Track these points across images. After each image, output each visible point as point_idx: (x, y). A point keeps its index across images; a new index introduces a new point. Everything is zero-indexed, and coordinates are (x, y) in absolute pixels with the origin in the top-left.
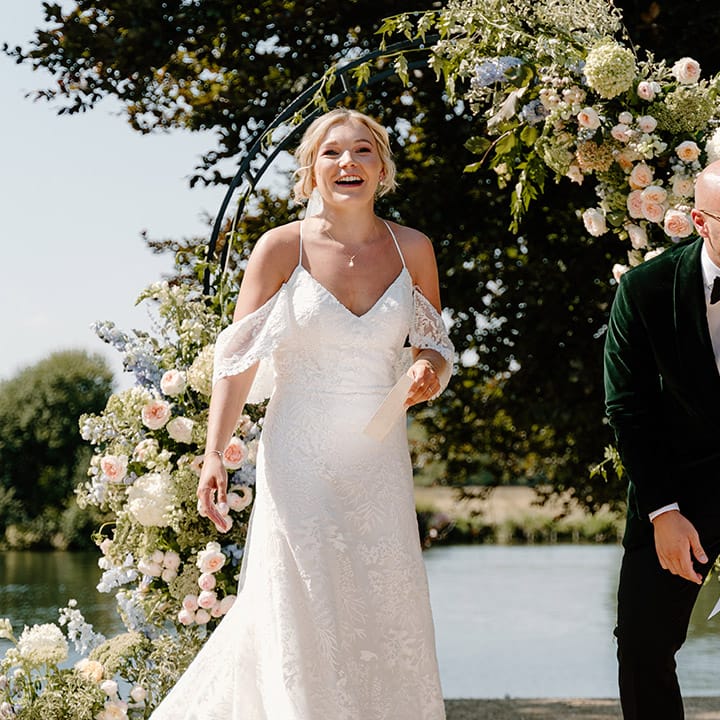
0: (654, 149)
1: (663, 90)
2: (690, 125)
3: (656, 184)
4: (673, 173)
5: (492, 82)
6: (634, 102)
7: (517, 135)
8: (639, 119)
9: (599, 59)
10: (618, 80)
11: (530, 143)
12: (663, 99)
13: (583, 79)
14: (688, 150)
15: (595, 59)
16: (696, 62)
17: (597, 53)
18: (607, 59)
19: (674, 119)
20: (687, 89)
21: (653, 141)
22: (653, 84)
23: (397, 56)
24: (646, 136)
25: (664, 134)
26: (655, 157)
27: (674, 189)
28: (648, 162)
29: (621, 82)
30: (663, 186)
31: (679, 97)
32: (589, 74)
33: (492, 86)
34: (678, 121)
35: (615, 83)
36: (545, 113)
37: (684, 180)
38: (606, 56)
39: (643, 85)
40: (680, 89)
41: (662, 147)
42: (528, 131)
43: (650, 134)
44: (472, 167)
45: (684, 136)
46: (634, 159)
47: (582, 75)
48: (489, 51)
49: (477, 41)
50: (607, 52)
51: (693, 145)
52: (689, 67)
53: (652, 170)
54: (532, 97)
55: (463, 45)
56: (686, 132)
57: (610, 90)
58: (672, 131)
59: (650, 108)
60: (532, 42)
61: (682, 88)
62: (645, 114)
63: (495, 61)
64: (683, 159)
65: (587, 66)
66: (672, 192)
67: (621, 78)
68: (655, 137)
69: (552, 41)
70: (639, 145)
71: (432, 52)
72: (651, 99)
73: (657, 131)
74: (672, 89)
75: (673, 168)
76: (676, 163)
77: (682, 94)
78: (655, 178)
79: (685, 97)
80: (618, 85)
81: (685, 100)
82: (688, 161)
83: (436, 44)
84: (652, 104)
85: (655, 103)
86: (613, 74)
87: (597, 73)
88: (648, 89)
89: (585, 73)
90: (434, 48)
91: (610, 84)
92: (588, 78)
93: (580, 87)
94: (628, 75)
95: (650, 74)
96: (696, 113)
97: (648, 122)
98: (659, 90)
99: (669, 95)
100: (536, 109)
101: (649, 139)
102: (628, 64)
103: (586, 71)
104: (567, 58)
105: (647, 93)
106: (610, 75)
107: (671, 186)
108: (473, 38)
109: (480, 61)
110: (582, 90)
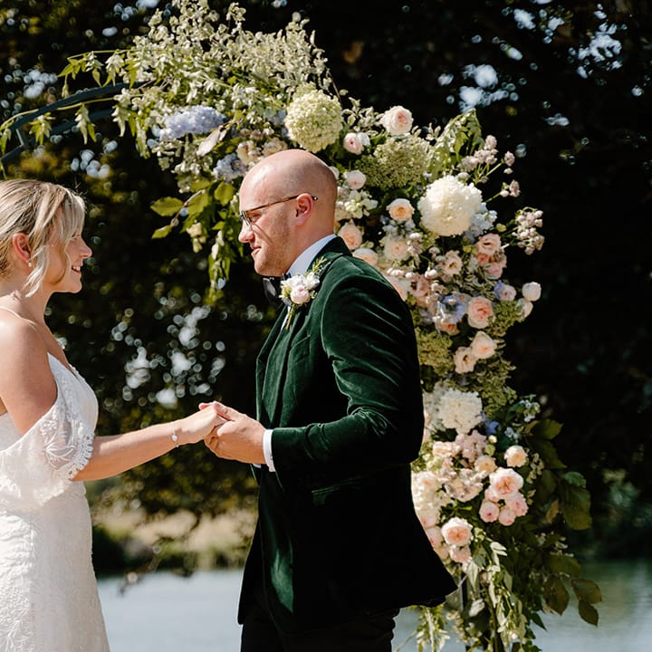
0: (364, 207)
1: (372, 142)
2: (403, 180)
3: (365, 247)
4: (384, 234)
5: (183, 135)
6: (341, 156)
7: (211, 192)
8: (345, 175)
9: (302, 109)
10: (324, 132)
11: (225, 202)
12: (373, 151)
13: (284, 130)
14: (401, 209)
15: (298, 110)
16: (408, 111)
17: (299, 103)
18: (311, 109)
19: (385, 174)
20: (398, 140)
21: (362, 199)
22: (360, 135)
23: (78, 108)
24: (354, 193)
25: (373, 191)
26: (364, 216)
27: (385, 251)
28: (357, 222)
29: (326, 134)
30: (373, 249)
31: (389, 150)
32: (292, 126)
33: (183, 139)
34: (389, 175)
35: (320, 135)
36: (242, 168)
37: (396, 241)
38: (310, 105)
39: (350, 136)
40: (390, 141)
41: (372, 204)
42: (223, 189)
43: (359, 191)
44: (161, 232)
45: (396, 192)
46: (340, 219)
47: (283, 126)
48: (179, 101)
49: (165, 90)
50: (311, 102)
51: (405, 203)
52: (400, 117)
53: (361, 230)
54: (229, 150)
55: (151, 94)
56: (398, 188)
57: (315, 143)
58: (383, 187)
59: (358, 162)
60: (227, 91)
61: (393, 139)
62: (353, 168)
63: (185, 110)
64: (395, 218)
65: (288, 116)
66: (383, 254)
67: (326, 130)
68: (364, 194)
69: (248, 90)
70: (346, 204)
71: (116, 102)
72: (358, 152)
73: (367, 188)
74: (382, 141)
75: (384, 228)
76: (388, 224)
77: (393, 146)
78: (365, 239)
79: (397, 149)
80: (324, 137)
81: (397, 153)
82: (400, 221)
83: (120, 93)
84: (359, 157)
85: (364, 156)
86: (318, 125)
87: (301, 125)
88: (356, 141)
89: (287, 125)
90: (118, 98)
91: (315, 137)
92: (290, 130)
93: (281, 139)
94: (335, 126)
95: (356, 123)
96: (409, 167)
97: (356, 177)
98: (368, 143)
99: (379, 148)
100: (232, 164)
101: (358, 196)
102: (334, 113)
103: (288, 122)
104: (265, 108)
105: (354, 146)
106: (315, 126)
107: (383, 248)
108: (162, 87)
109: (170, 111)
110: (283, 142)
